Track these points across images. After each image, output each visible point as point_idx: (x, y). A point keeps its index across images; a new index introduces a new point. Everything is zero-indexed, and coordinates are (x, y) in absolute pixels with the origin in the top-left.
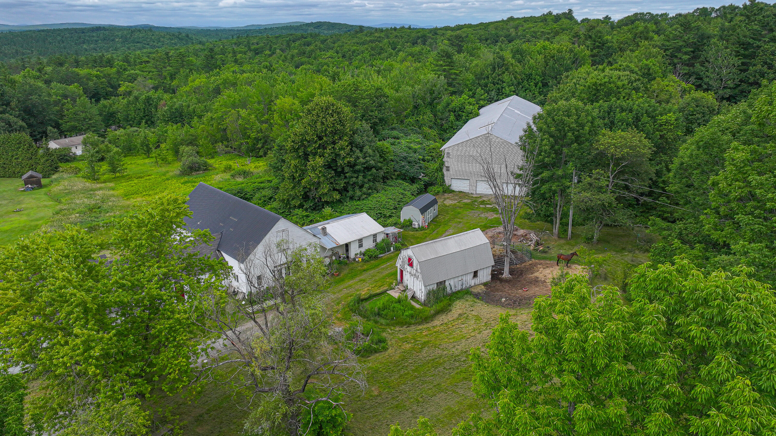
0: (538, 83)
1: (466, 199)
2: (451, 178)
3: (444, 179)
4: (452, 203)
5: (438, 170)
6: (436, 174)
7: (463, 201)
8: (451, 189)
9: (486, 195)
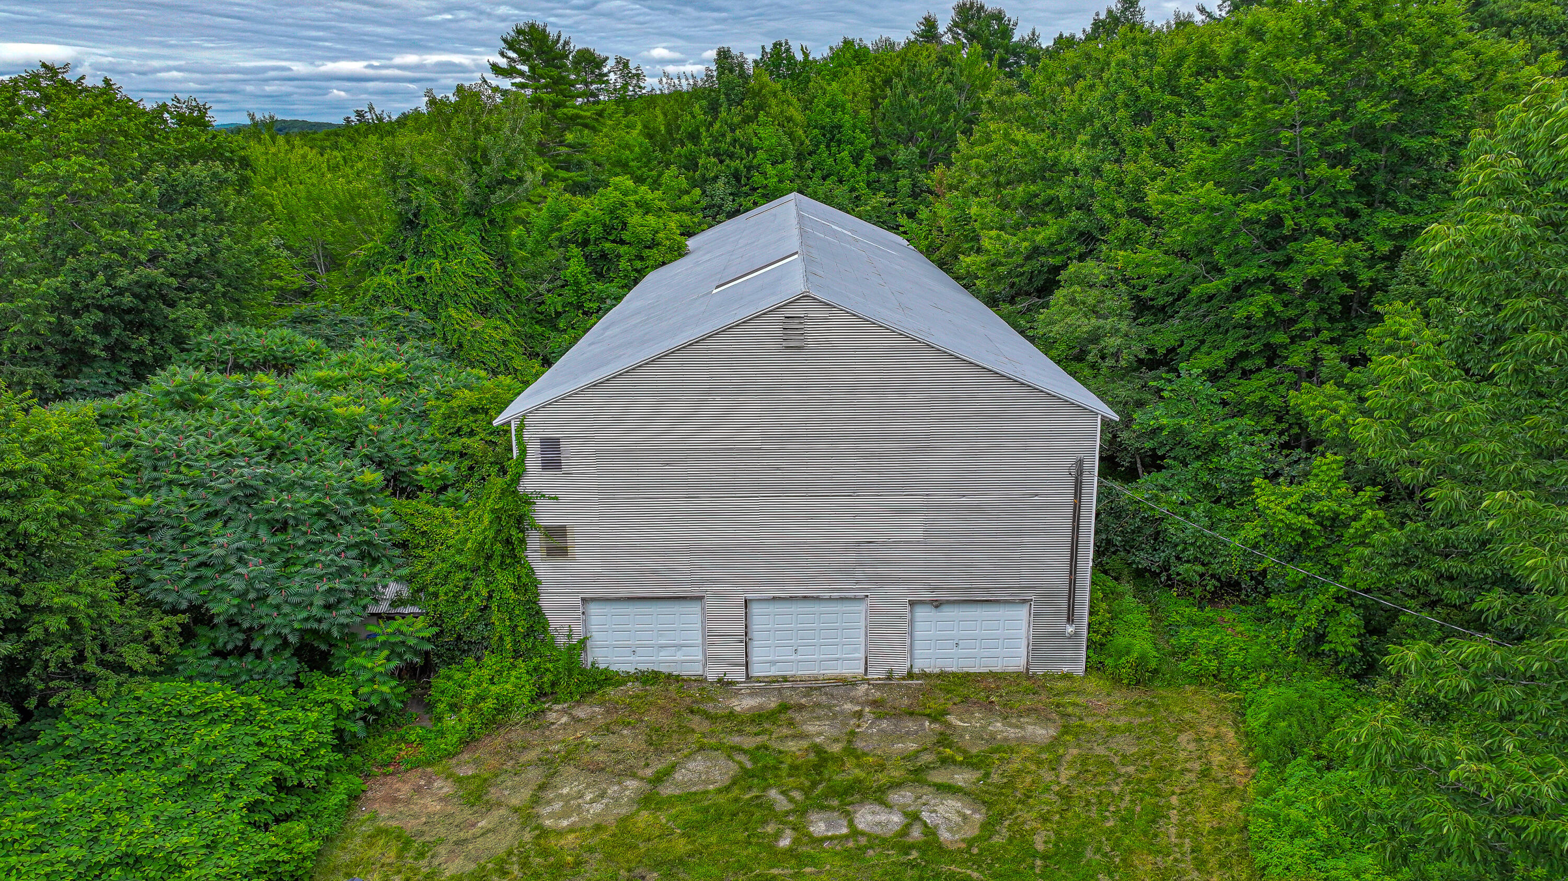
0: (861, 152)
1: (695, 753)
2: (583, 599)
3: (537, 613)
4: (598, 807)
5: (489, 558)
6: (479, 583)
7: (678, 776)
8: (589, 666)
9: (816, 689)
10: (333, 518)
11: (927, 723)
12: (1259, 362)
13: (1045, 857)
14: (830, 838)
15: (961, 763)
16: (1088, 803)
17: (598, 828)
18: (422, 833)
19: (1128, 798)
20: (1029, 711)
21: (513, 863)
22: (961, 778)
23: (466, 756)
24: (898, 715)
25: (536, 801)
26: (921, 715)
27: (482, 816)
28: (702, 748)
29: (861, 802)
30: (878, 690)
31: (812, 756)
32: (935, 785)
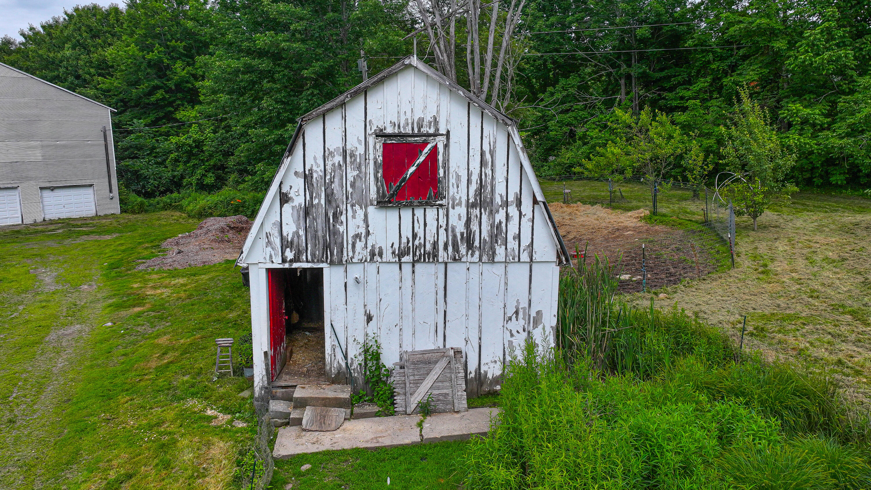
30: (30, 227)
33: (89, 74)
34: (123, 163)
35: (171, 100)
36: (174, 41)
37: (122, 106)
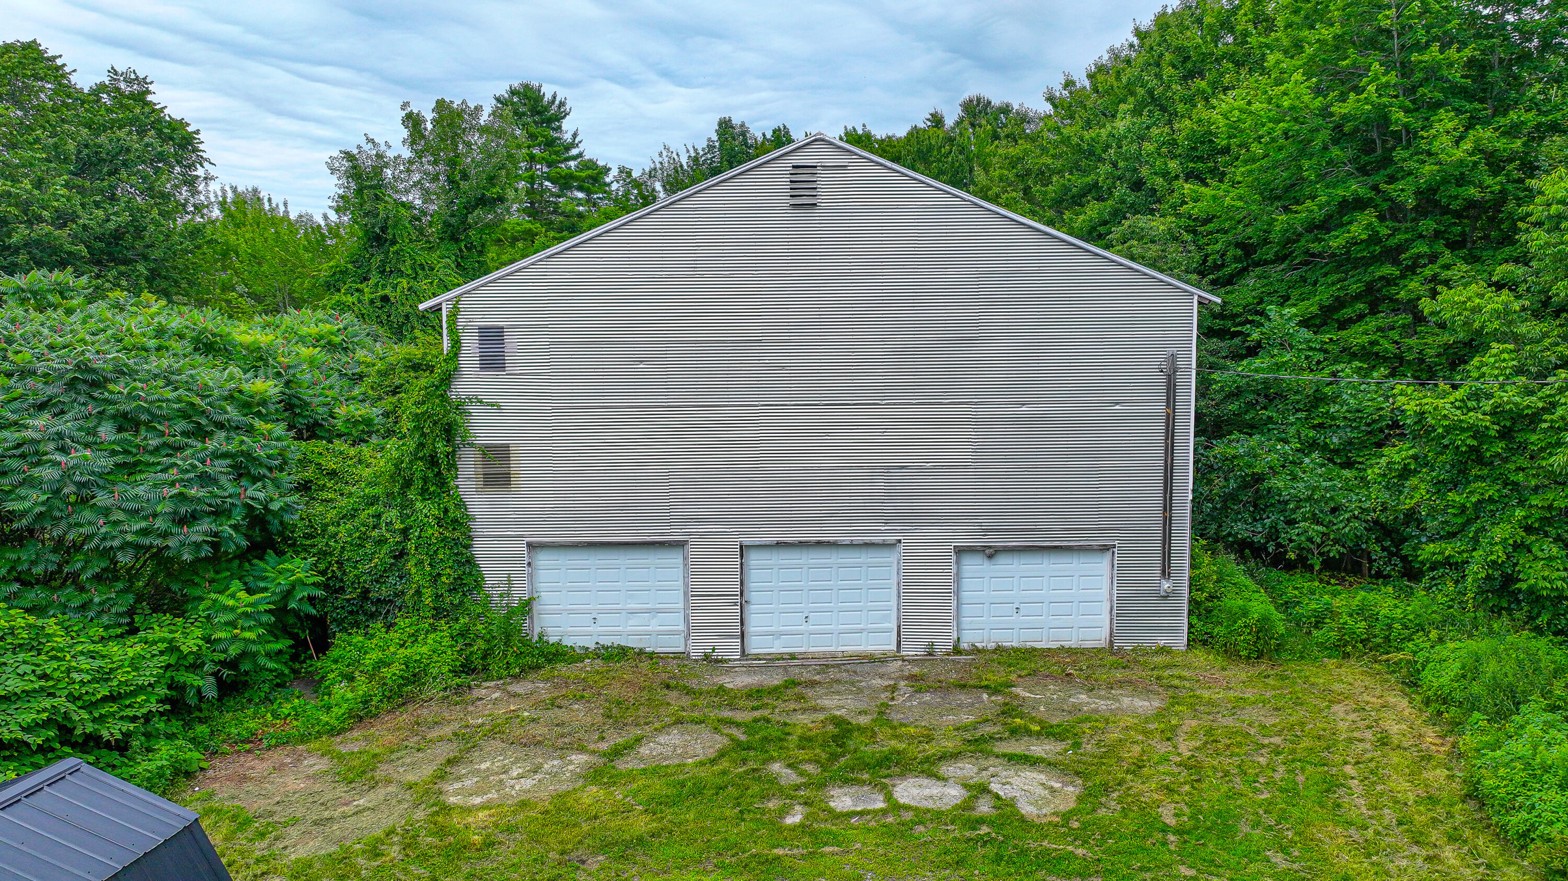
1: (669, 726)
2: (530, 546)
3: (468, 562)
4: (527, 783)
5: (408, 484)
6: (392, 515)
7: (644, 750)
8: (536, 638)
9: (833, 666)
10: (204, 421)
11: (985, 696)
12: (1361, 306)
13: (1179, 832)
14: (861, 814)
15: (1039, 734)
16: (1226, 773)
17: (523, 805)
18: (272, 814)
19: (1281, 769)
20: (1121, 684)
21: (393, 844)
22: (1039, 749)
23: (356, 734)
24: (942, 688)
25: (441, 776)
26: (975, 687)
27: (361, 795)
28: (679, 722)
29: (902, 776)
30: (917, 666)
31: (830, 728)
32: (1004, 755)
33: (1165, 174)
34: (1220, 448)
35: (1393, 242)
36: (1435, 47)
37: (1236, 259)
